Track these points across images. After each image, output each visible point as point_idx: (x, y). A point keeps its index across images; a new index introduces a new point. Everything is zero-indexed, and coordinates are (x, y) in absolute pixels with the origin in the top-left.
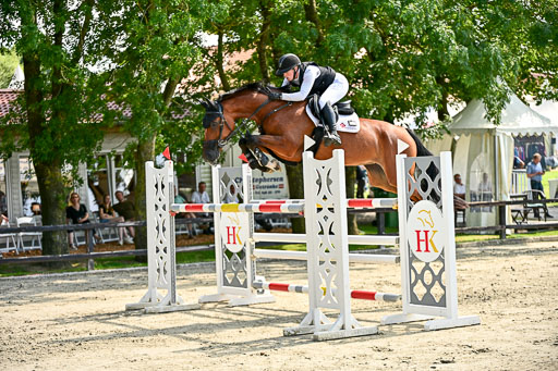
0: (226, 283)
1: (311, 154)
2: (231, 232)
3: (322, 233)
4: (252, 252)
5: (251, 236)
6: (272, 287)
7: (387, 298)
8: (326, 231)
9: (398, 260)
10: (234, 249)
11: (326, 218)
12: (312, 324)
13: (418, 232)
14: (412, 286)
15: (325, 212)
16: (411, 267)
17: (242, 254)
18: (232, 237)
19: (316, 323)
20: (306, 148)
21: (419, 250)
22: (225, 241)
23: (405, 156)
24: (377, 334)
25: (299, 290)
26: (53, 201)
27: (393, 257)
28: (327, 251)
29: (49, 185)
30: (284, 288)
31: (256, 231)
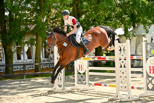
0: (78, 83)
1: (117, 41)
2: (80, 66)
3: (121, 67)
4: (88, 73)
5: (88, 68)
6: (95, 84)
7: (138, 88)
8: (123, 66)
9: (143, 76)
10: (82, 72)
11: (123, 62)
12: (117, 97)
13: (150, 67)
14: (147, 84)
15: (123, 60)
16: (147, 78)
17: (84, 73)
18: (81, 69)
19: (118, 96)
20: (115, 39)
21: (150, 73)
22: (78, 69)
23: (145, 42)
24: (140, 100)
25: (105, 85)
26: (9, 56)
27: (141, 75)
28: (123, 73)
29: (8, 51)
30: (100, 85)
31: (89, 66)
